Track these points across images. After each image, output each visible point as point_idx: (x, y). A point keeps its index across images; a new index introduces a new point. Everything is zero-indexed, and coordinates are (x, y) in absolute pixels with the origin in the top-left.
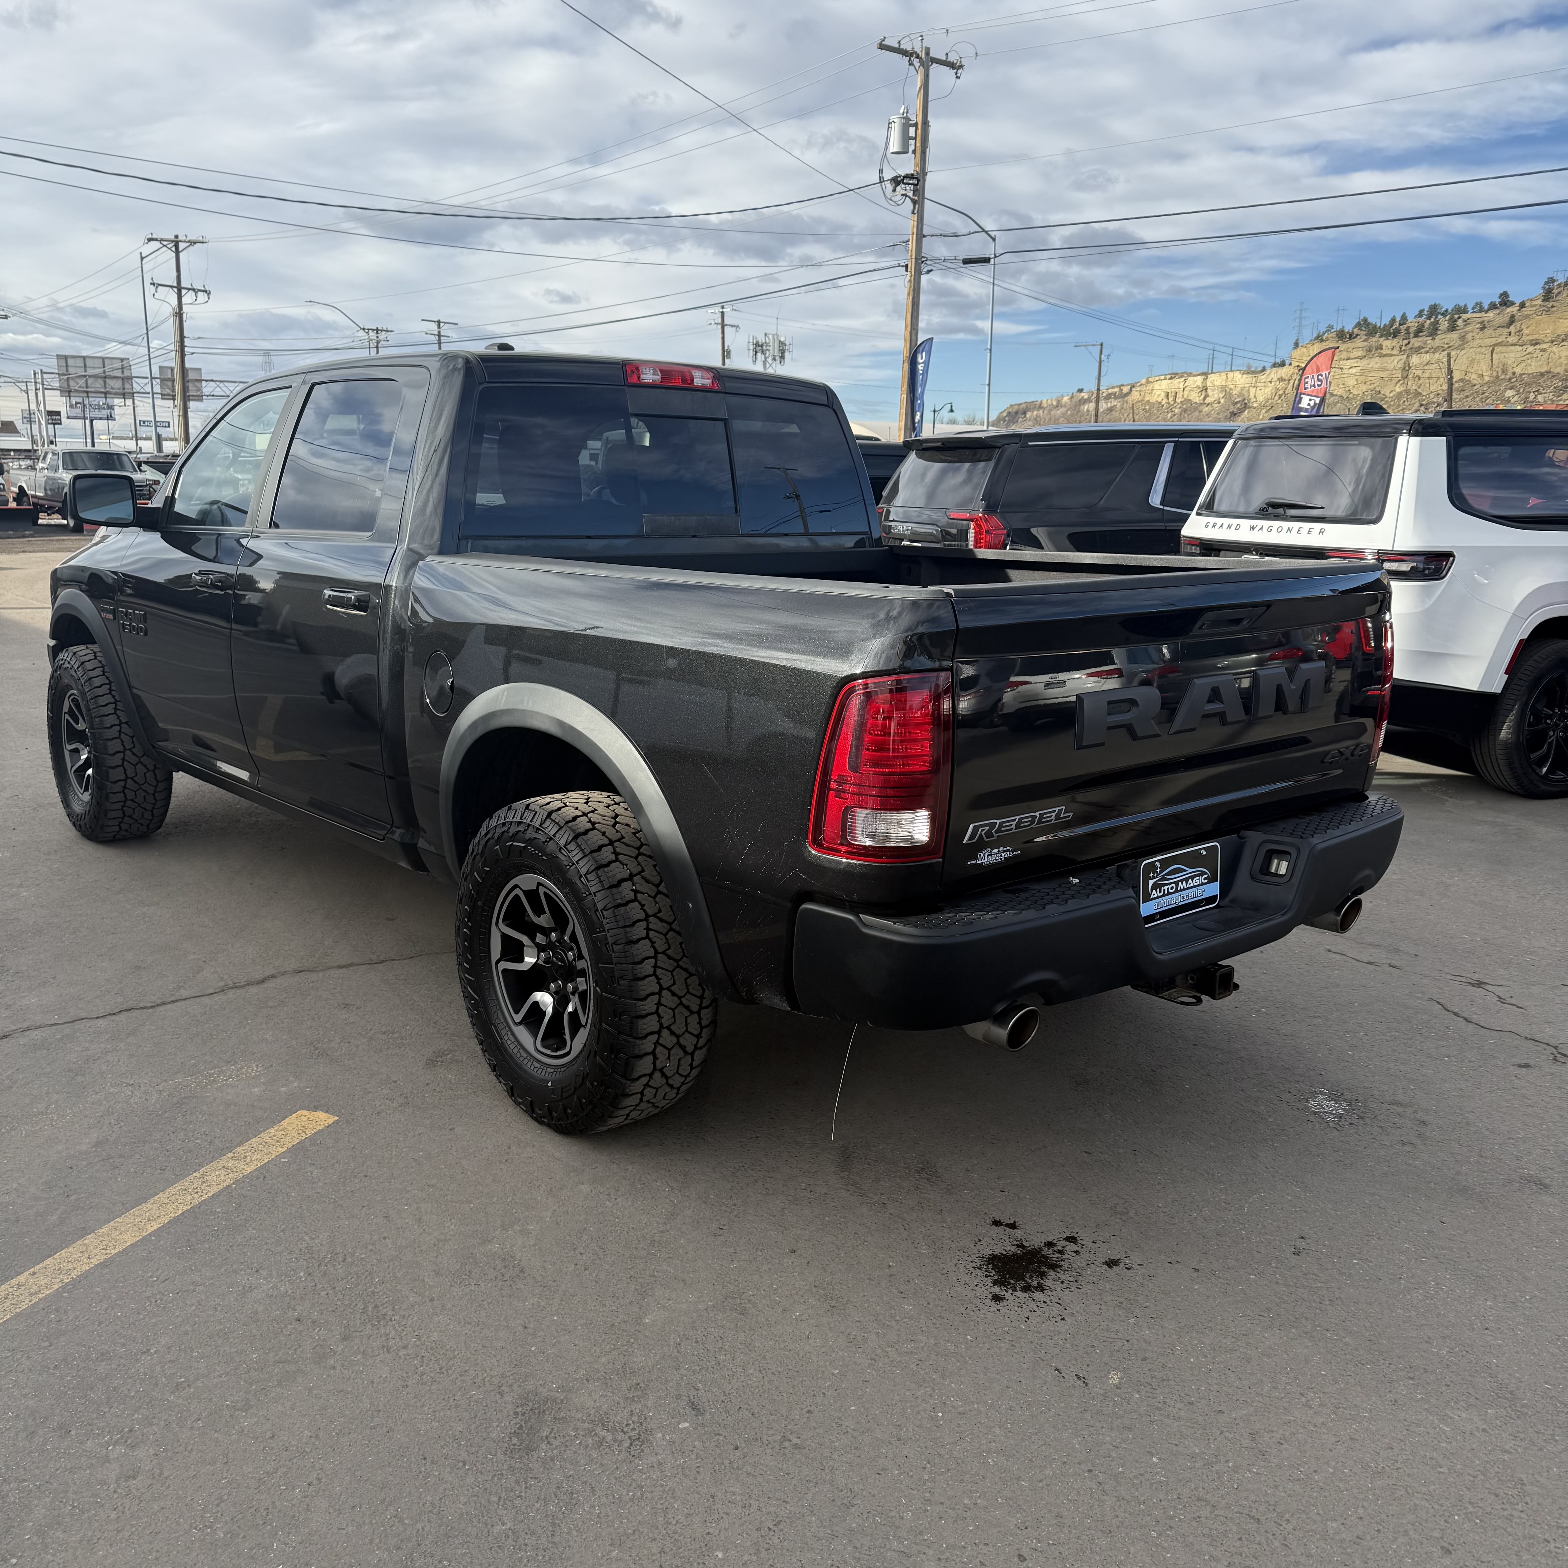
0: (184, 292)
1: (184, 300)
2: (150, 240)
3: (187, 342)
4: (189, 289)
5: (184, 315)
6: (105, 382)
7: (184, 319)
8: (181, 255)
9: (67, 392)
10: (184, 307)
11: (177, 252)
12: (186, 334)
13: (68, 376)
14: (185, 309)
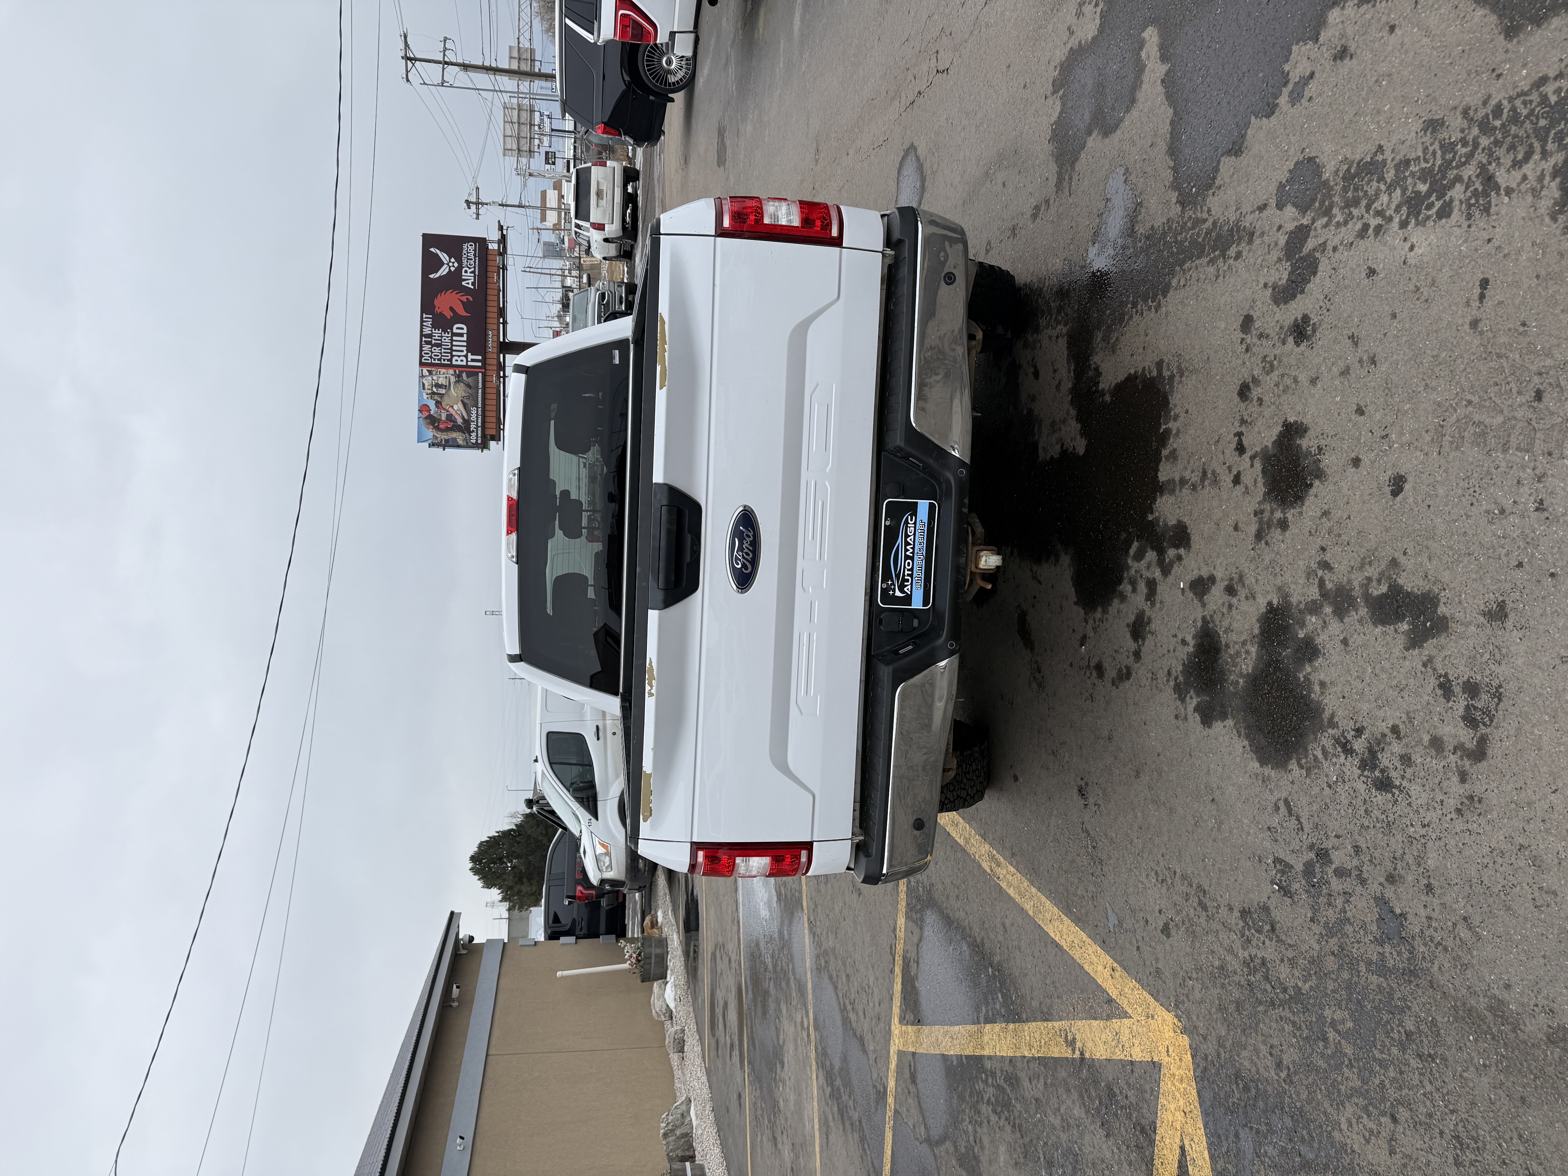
0: (446, 59)
1: (454, 60)
2: (408, 81)
3: (487, 64)
4: (444, 55)
5: (465, 62)
6: (523, 124)
7: (468, 63)
8: (418, 56)
9: (530, 153)
10: (458, 61)
11: (416, 59)
12: (481, 64)
13: (519, 150)
14: (460, 61)
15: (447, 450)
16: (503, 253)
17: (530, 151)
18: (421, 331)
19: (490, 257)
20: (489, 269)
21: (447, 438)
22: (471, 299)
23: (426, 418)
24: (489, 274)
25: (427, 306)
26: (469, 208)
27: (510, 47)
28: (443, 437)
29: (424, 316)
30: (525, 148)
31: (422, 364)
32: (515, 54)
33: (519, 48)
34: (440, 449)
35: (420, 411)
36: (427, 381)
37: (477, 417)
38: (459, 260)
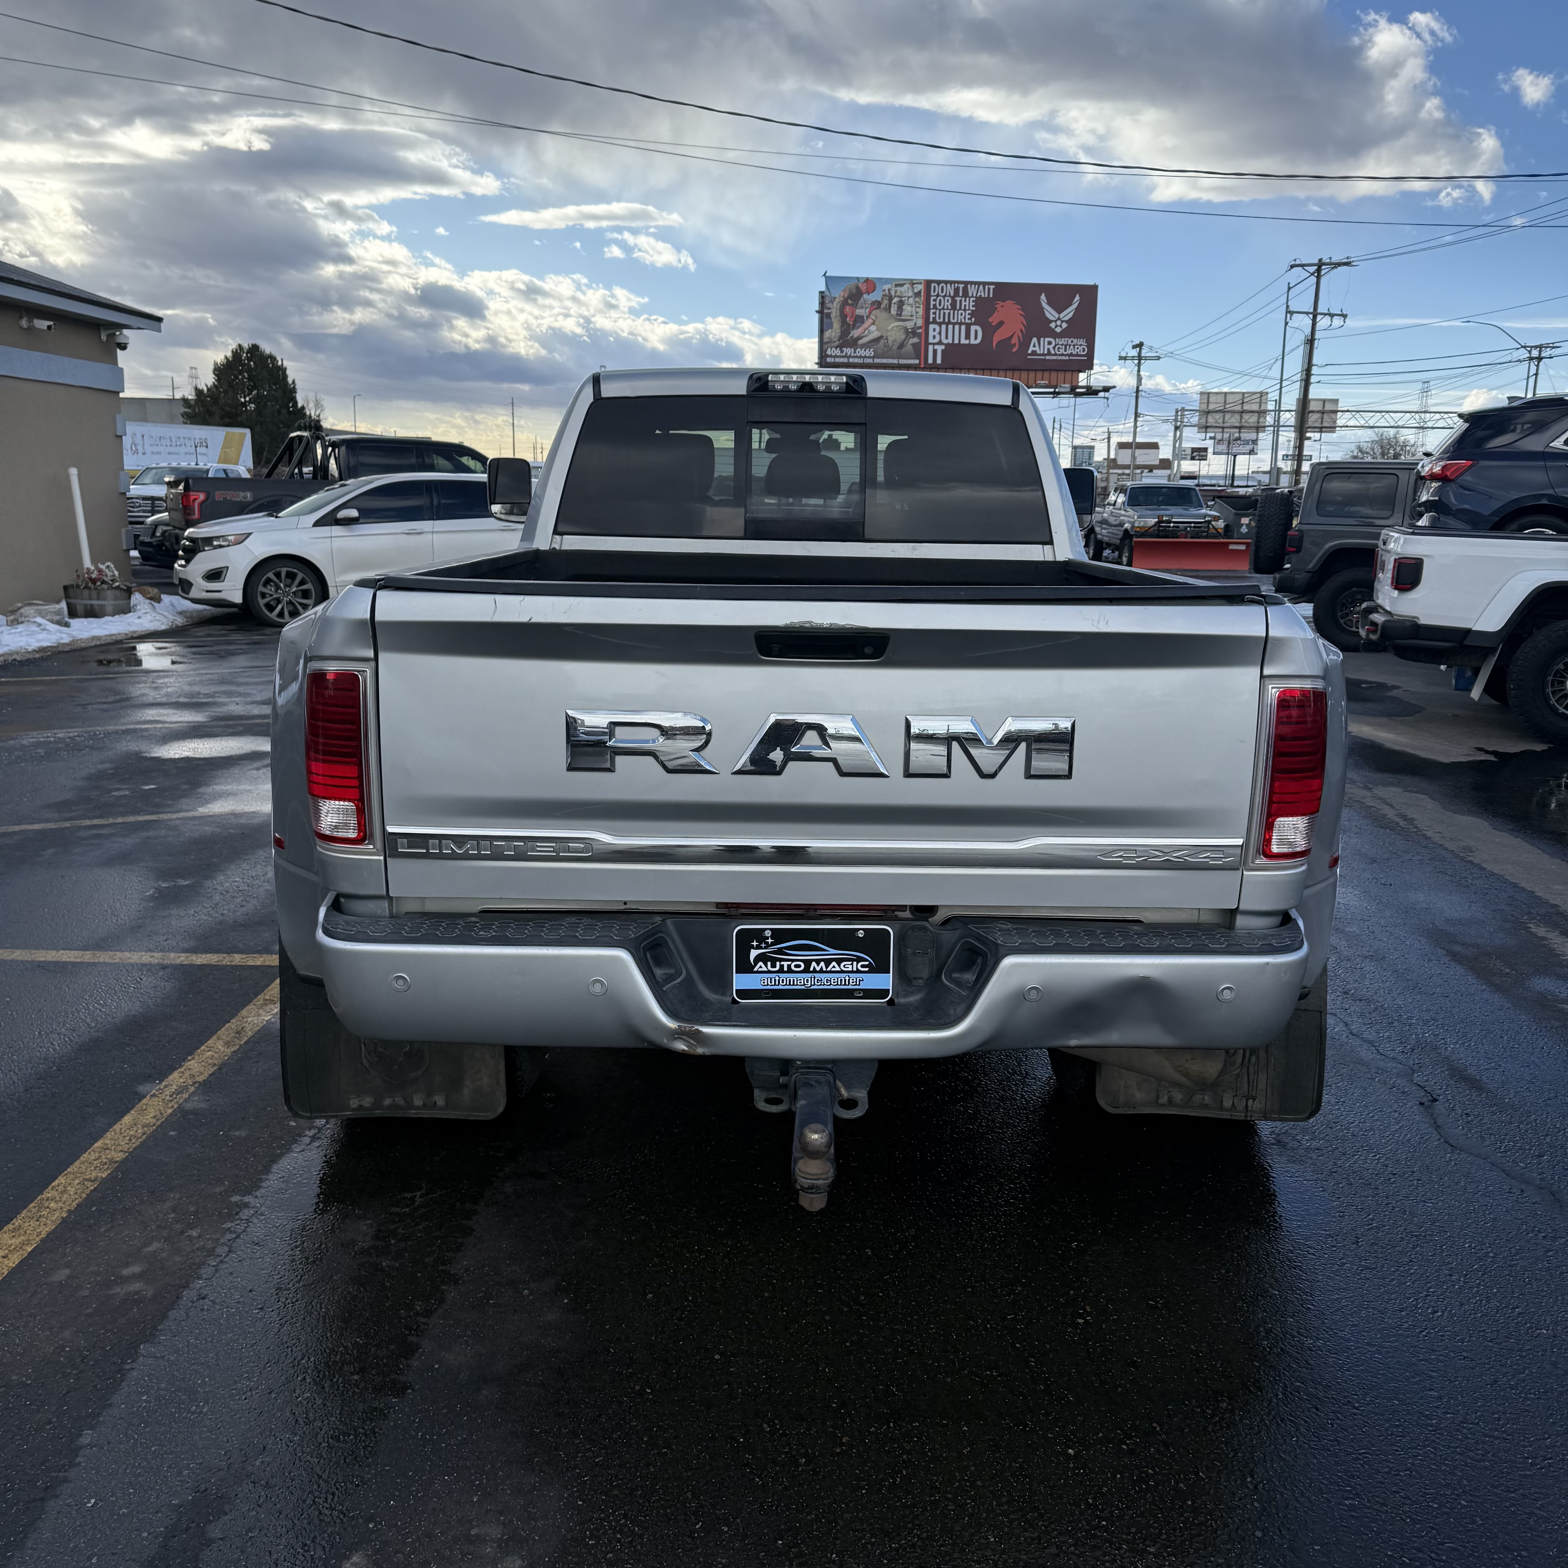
0: (1319, 317)
1: (1319, 326)
2: (1292, 267)
3: (1314, 370)
4: (1325, 314)
5: (1316, 341)
6: (1241, 417)
7: (1316, 346)
8: (1323, 280)
9: (1205, 428)
10: (1317, 333)
11: (1319, 278)
12: (1314, 362)
13: (1208, 412)
14: (1318, 335)
15: (817, 316)
16: (1074, 391)
17: (1207, 427)
18: (971, 283)
19: (1068, 375)
20: (1054, 375)
21: (833, 316)
22: (1015, 350)
23: (858, 288)
24: (1046, 374)
25: (1004, 290)
26: (1134, 347)
27: (1336, 401)
28: (834, 311)
29: (992, 287)
30: (1211, 420)
31: (928, 283)
32: (1328, 407)
33: (1336, 412)
34: (817, 307)
35: (867, 280)
36: (905, 290)
37: (861, 357)
38: (1063, 334)
